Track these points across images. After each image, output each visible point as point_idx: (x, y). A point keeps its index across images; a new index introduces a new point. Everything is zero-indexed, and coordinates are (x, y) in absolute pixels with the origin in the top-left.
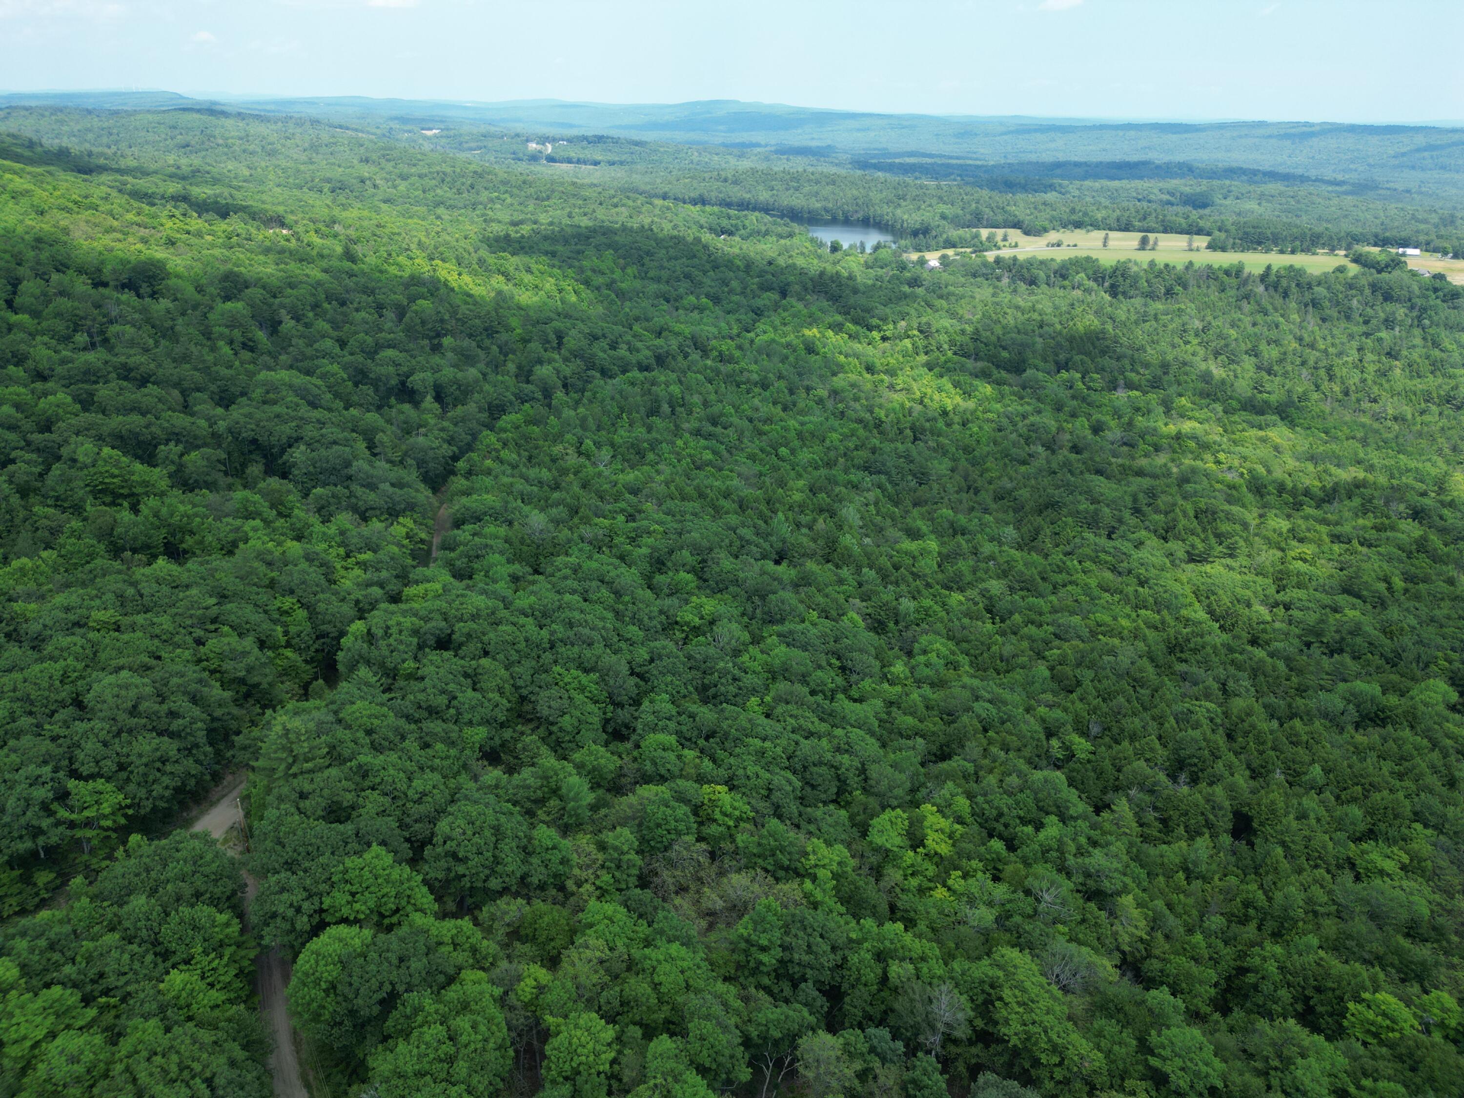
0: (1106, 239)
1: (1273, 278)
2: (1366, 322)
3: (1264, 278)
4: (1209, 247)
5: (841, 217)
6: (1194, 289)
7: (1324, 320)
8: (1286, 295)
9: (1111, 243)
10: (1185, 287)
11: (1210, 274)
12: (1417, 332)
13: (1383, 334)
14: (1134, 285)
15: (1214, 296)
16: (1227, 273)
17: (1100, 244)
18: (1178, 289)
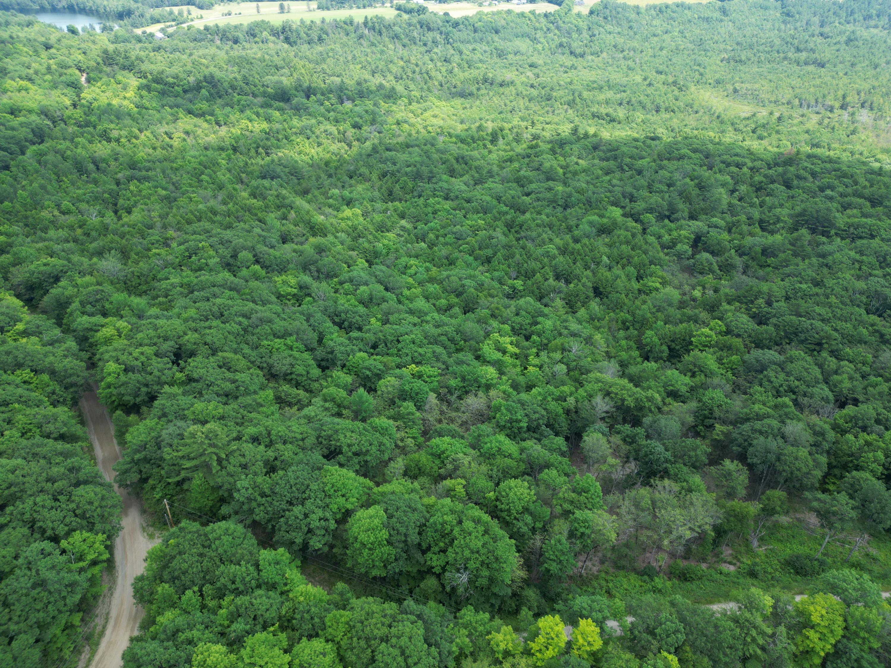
0: (258, 7)
1: (370, 24)
2: (425, 45)
3: (365, 24)
4: (319, 8)
5: (47, 6)
6: (331, 35)
7: (404, 46)
8: (380, 33)
9: (262, 10)
10: (327, 35)
11: (337, 25)
12: (449, 46)
13: (435, 50)
14: (298, 36)
15: (345, 39)
16: (345, 23)
17: (255, 11)
18: (324, 36)
